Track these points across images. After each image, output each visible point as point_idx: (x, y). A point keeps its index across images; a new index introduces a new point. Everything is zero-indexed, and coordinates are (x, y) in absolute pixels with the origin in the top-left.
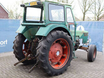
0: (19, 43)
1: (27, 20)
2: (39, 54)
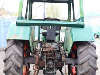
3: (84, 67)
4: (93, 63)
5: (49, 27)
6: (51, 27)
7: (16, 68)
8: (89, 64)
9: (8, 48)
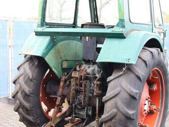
0: (32, 84)
1: (47, 20)
2: (116, 115)
3: (107, 109)
4: (122, 104)
5: (85, 38)
6: (87, 38)
7: (23, 94)
8: (115, 104)
9: (21, 65)
